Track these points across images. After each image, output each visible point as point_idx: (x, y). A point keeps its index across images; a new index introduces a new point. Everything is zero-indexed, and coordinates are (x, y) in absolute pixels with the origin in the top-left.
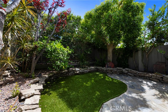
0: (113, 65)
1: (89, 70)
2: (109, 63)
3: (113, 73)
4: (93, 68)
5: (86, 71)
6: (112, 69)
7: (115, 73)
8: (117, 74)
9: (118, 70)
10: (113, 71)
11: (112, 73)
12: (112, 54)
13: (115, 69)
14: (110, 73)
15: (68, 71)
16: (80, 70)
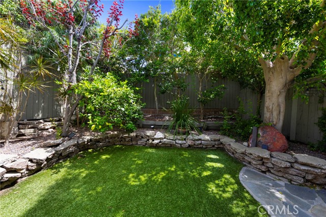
0: (282, 141)
1: (189, 142)
2: (262, 129)
3: (269, 171)
4: (207, 137)
5: (180, 142)
6: (265, 154)
7: (280, 174)
8: (290, 181)
9: (296, 166)
10: (270, 165)
11: (263, 168)
12: (282, 99)
13: (281, 159)
14: (259, 166)
15: (136, 136)
16: (165, 138)
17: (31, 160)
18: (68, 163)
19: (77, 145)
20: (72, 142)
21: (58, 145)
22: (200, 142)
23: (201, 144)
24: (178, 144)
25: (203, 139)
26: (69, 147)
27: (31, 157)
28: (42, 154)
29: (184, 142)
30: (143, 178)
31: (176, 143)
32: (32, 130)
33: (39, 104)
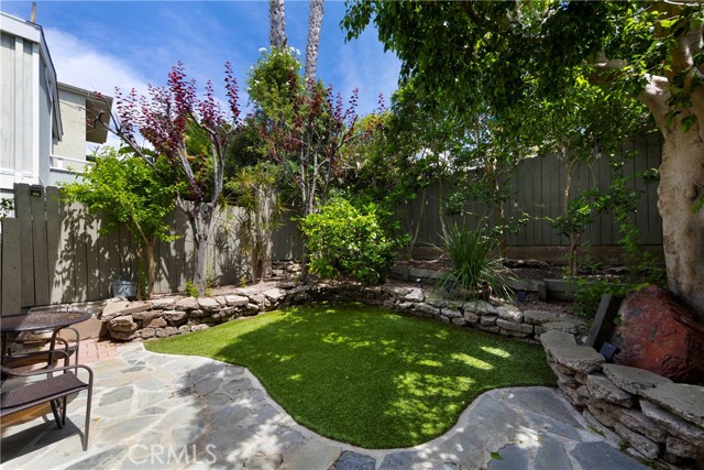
1: (467, 316)
4: (513, 313)
11: (575, 397)
13: (613, 383)
14: (569, 392)
15: (382, 292)
16: (423, 301)
17: (267, 297)
18: (296, 310)
19: (309, 292)
20: (307, 288)
21: (291, 288)
22: (492, 319)
23: (495, 324)
24: (445, 315)
25: (501, 314)
26: (300, 292)
27: (268, 295)
28: (276, 293)
29: (458, 313)
30: (340, 339)
31: (441, 313)
32: (281, 271)
33: (289, 243)
